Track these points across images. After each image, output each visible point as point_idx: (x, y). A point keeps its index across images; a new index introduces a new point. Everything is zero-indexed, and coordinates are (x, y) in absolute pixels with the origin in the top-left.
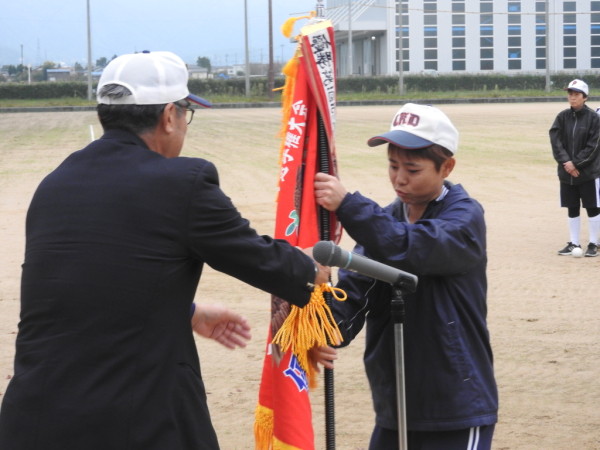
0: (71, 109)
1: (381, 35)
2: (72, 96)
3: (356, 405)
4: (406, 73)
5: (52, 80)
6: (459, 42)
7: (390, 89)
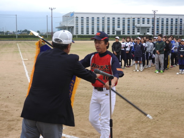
0: (13, 40)
1: (73, 27)
2: (13, 38)
3: (80, 99)
4: (78, 35)
5: (9, 34)
6: (88, 29)
7: (75, 38)
